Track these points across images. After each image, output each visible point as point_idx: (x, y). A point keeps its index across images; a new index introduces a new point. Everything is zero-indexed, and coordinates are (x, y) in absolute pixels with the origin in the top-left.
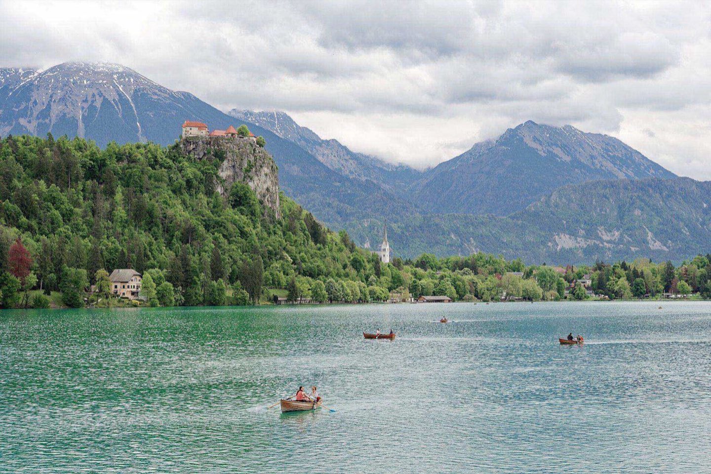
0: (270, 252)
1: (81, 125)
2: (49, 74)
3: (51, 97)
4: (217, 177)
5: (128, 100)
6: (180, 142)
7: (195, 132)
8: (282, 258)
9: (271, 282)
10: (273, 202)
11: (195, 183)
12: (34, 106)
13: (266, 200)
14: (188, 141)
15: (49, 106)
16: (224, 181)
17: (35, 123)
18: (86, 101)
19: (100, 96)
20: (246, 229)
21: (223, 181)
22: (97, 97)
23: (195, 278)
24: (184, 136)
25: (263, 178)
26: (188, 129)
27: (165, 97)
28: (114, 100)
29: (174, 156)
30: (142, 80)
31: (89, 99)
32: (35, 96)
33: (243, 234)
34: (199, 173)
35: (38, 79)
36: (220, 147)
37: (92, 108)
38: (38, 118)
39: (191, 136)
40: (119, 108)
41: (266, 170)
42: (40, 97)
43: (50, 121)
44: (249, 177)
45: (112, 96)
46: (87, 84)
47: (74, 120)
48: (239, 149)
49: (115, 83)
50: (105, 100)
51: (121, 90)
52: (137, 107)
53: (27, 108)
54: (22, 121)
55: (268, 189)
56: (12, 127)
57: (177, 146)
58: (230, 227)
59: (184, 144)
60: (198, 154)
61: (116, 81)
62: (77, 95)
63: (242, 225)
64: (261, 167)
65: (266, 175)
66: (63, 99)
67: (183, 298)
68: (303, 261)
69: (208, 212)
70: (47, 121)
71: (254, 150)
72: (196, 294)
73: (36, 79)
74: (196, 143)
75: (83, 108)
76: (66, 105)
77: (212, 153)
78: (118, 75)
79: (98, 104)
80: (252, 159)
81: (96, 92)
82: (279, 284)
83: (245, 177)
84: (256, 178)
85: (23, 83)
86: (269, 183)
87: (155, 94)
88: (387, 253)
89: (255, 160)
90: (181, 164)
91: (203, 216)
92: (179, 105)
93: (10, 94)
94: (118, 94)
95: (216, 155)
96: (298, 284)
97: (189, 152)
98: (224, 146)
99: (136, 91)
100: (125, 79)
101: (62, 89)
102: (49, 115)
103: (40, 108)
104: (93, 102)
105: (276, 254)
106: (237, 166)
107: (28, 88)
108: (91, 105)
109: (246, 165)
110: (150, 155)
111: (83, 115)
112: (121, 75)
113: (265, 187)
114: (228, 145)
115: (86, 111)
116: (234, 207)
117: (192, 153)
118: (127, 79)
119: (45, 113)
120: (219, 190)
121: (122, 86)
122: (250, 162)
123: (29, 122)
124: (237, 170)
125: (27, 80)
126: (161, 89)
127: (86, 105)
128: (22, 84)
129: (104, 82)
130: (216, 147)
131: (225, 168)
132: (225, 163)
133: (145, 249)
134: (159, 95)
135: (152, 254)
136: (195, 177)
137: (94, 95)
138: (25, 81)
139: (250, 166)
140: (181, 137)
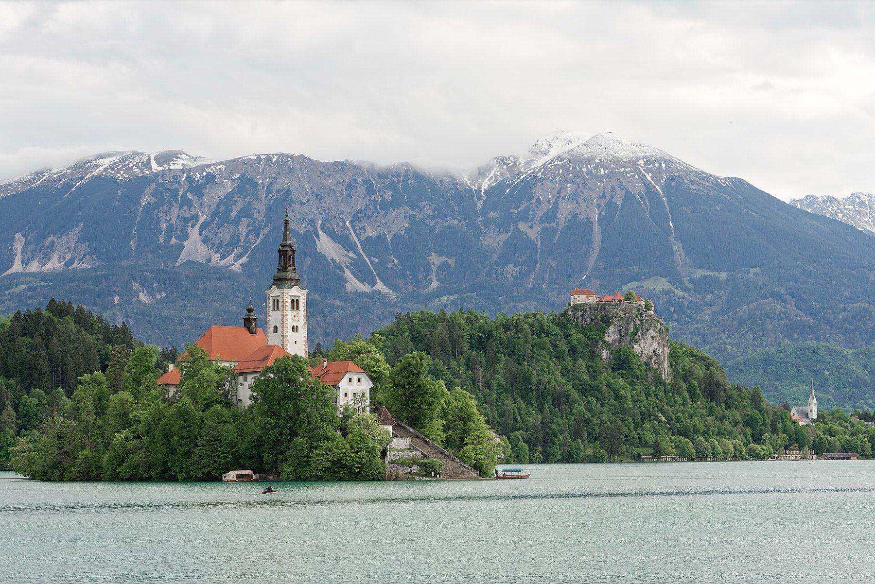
0: (642, 413)
1: (596, 228)
2: (556, 163)
3: (559, 192)
4: (603, 341)
5: (658, 193)
6: (568, 310)
7: (582, 299)
8: (656, 418)
9: (638, 441)
10: (660, 364)
11: (580, 349)
12: (536, 206)
13: (653, 362)
14: (576, 308)
15: (556, 206)
16: (610, 345)
17: (538, 228)
18: (603, 196)
19: (622, 189)
20: (622, 392)
21: (608, 345)
22: (618, 191)
23: (554, 439)
24: (572, 304)
25: (649, 341)
26: (576, 296)
27: (707, 186)
28: (640, 194)
29: (563, 323)
30: (677, 165)
31: (608, 193)
32: (538, 192)
33: (618, 397)
34: (583, 339)
35: (542, 170)
36: (606, 313)
37: (611, 205)
38: (542, 222)
39: (579, 303)
40: (646, 205)
41: (652, 333)
42: (544, 194)
43: (557, 224)
44: (635, 340)
45: (637, 189)
46: (605, 174)
47: (589, 222)
48: (625, 314)
49: (640, 171)
50: (627, 192)
51: (649, 179)
52: (669, 201)
53: (528, 208)
54: (523, 227)
55: (654, 352)
56: (509, 235)
57: (565, 313)
58: (605, 390)
59: (572, 311)
60: (586, 320)
61: (642, 167)
62: (592, 190)
63: (617, 388)
64: (647, 330)
65: (652, 338)
66: (574, 196)
67: (542, 457)
68: (678, 420)
69: (586, 377)
70: (554, 225)
71: (641, 314)
72: (554, 452)
73: (540, 170)
74: (585, 311)
75: (599, 206)
76: (577, 203)
77: (599, 318)
78: (645, 159)
79: (619, 200)
80: (638, 322)
81: (616, 184)
82: (646, 442)
83: (631, 341)
84: (642, 341)
85: (524, 176)
86: (655, 346)
87: (693, 182)
88: (815, 408)
89: (642, 324)
90: (568, 331)
91: (581, 381)
92: (726, 196)
93: (508, 191)
94: (645, 186)
95: (603, 320)
96: (663, 443)
97: (578, 319)
98: (610, 311)
99: (668, 180)
100: (654, 165)
101: (572, 182)
102: (556, 217)
103: (545, 207)
104: (612, 197)
105: (650, 415)
106: (623, 330)
107: (530, 183)
108: (610, 202)
109: (632, 329)
110: (536, 324)
111: (600, 215)
112: (649, 161)
113: (652, 349)
114: (615, 311)
115: (603, 210)
116: (614, 370)
117: (580, 319)
118: (657, 165)
119: (551, 215)
120: (605, 354)
121: (650, 174)
122: (636, 325)
123: (531, 227)
124: (623, 334)
125: (529, 172)
126: (704, 177)
127: (603, 202)
128: (522, 177)
129: (627, 170)
130: (603, 313)
131: (611, 332)
132: (611, 328)
133: (515, 413)
134: (700, 184)
135: (521, 418)
136: (580, 343)
137: (613, 189)
138: (526, 173)
139: (636, 330)
140: (570, 304)
